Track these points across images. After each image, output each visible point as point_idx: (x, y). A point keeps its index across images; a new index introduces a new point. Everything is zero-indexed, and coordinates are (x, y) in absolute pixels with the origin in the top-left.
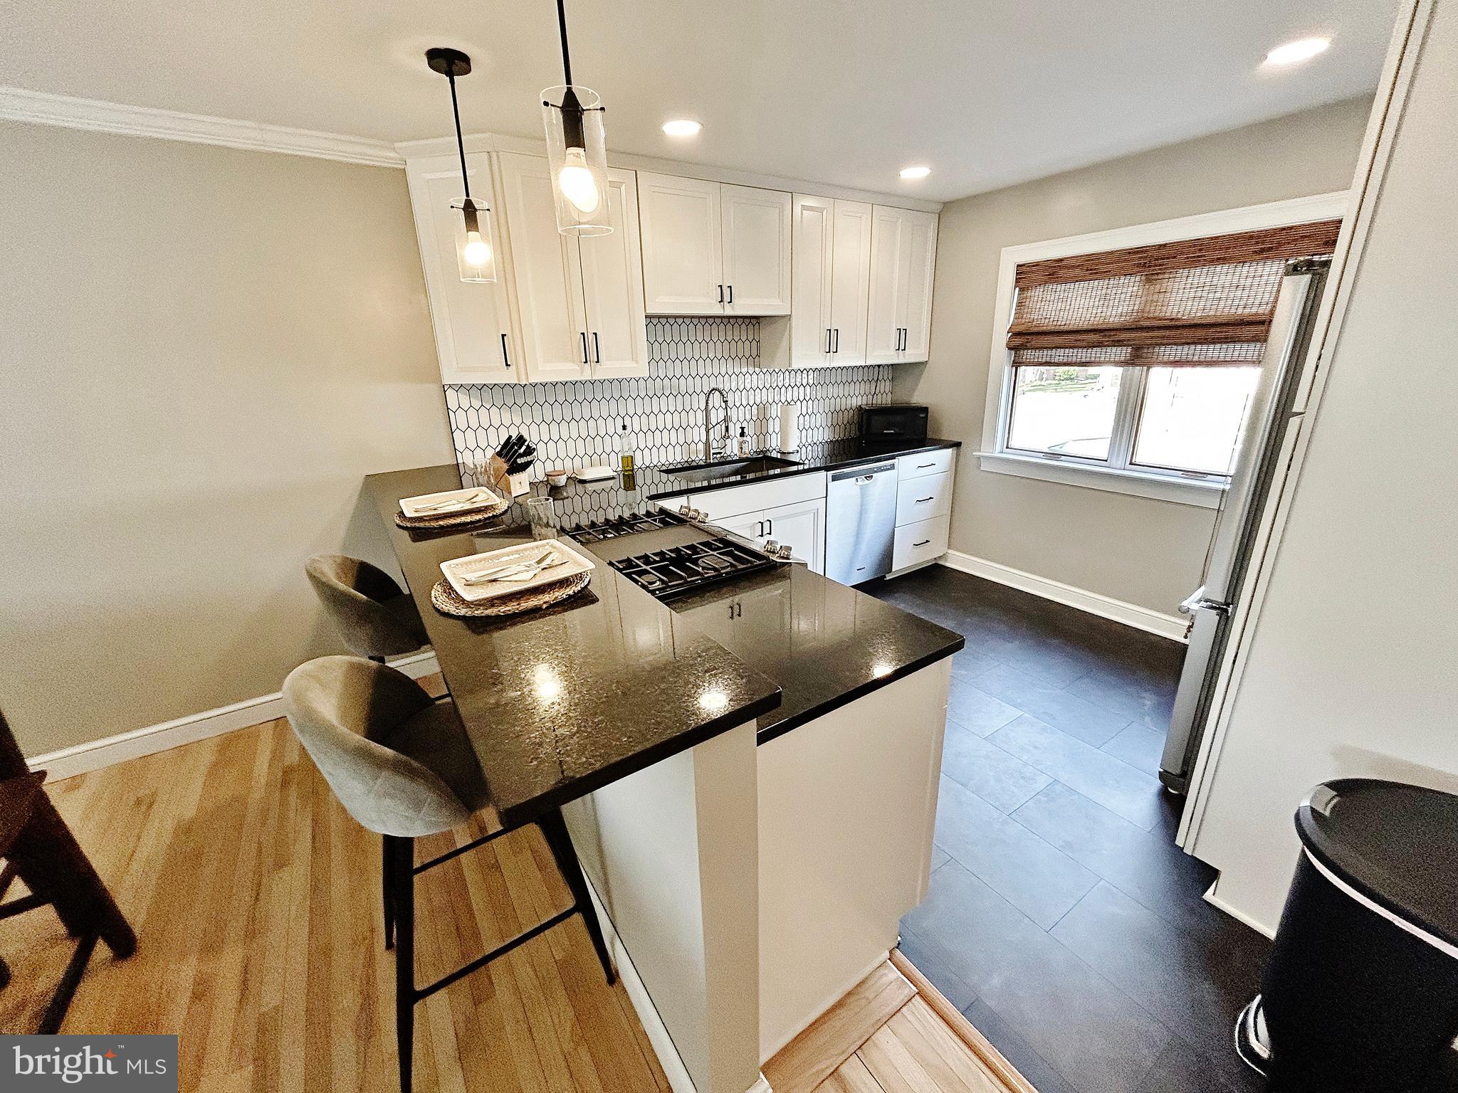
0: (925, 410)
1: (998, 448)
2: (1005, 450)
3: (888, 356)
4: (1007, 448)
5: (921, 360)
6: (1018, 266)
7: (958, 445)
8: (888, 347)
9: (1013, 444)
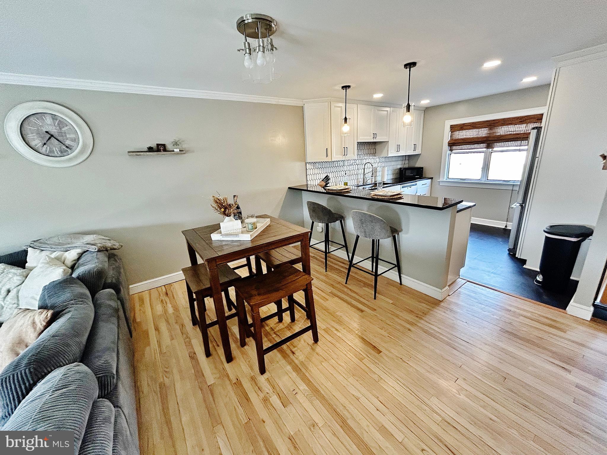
0: (422, 168)
1: (445, 179)
2: (447, 179)
3: (411, 152)
4: (448, 178)
5: (419, 153)
6: (451, 125)
7: (432, 178)
8: (411, 150)
9: (449, 177)
